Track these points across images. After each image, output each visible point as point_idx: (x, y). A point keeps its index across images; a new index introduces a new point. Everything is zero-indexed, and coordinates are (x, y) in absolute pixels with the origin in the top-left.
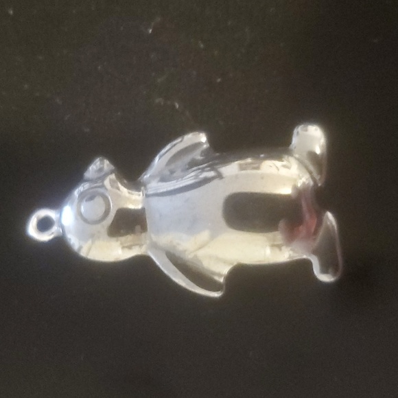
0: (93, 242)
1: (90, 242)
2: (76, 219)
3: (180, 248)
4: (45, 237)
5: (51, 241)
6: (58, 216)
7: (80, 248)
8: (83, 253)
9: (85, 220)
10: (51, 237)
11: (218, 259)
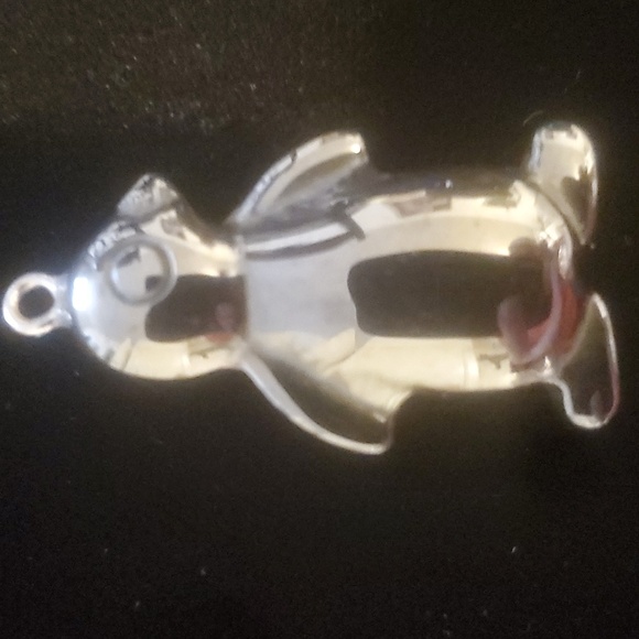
0: (133, 344)
1: (127, 342)
2: (101, 292)
3: (307, 357)
4: (34, 329)
5: (45, 338)
6: (63, 288)
7: (110, 354)
8: (116, 363)
9: (121, 297)
10: (47, 329)
11: (382, 381)
